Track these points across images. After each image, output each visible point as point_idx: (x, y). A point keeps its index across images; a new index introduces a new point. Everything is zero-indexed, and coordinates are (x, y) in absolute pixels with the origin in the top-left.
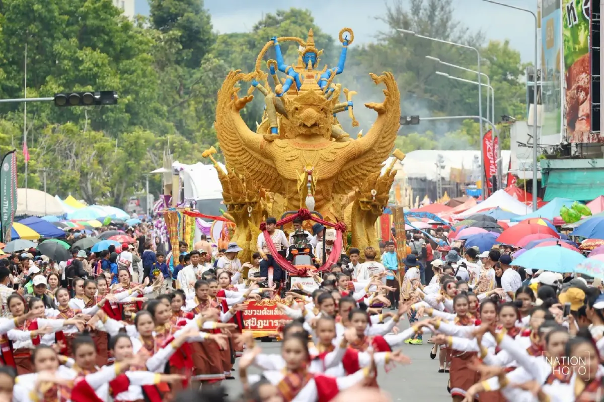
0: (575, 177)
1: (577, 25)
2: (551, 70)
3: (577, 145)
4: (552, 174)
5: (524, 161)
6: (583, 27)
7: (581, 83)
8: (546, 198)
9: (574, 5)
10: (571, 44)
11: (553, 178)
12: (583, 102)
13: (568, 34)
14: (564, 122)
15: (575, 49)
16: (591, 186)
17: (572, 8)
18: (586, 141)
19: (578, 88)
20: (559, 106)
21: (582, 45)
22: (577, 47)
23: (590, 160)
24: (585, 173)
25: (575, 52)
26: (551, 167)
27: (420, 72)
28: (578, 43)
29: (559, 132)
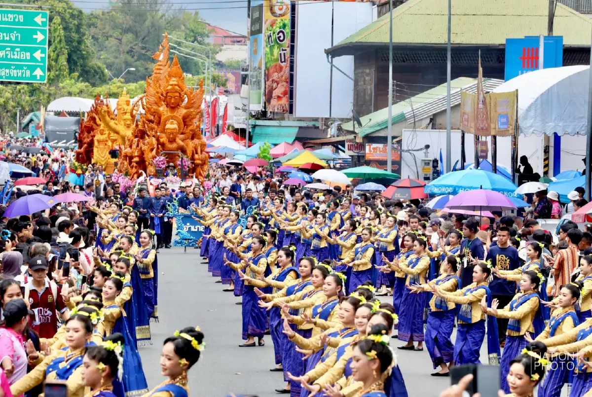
0: (270, 130)
1: (273, 46)
2: (256, 67)
3: (271, 112)
4: (257, 128)
5: (239, 118)
6: (276, 47)
7: (274, 78)
8: (253, 141)
9: (272, 35)
10: (269, 56)
11: (257, 130)
12: (275, 89)
13: (268, 50)
14: (263, 99)
15: (271, 58)
16: (279, 136)
17: (270, 36)
18: (276, 111)
19: (273, 80)
20: (260, 88)
21: (275, 57)
22: (273, 57)
23: (278, 121)
24: (275, 129)
25: (272, 60)
26: (257, 124)
27: (138, 34)
28: (274, 56)
29: (260, 103)
